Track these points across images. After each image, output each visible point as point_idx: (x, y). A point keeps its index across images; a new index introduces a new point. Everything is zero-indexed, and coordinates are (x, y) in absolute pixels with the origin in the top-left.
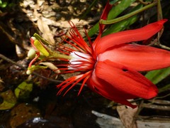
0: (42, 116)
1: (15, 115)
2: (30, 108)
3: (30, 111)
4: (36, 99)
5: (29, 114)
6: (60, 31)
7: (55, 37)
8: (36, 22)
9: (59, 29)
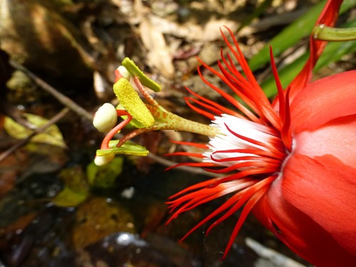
0: (138, 231)
1: (84, 221)
2: (115, 211)
3: (114, 217)
4: (128, 193)
5: (112, 223)
6: (187, 48)
7: (175, 60)
8: (137, 25)
9: (184, 42)
